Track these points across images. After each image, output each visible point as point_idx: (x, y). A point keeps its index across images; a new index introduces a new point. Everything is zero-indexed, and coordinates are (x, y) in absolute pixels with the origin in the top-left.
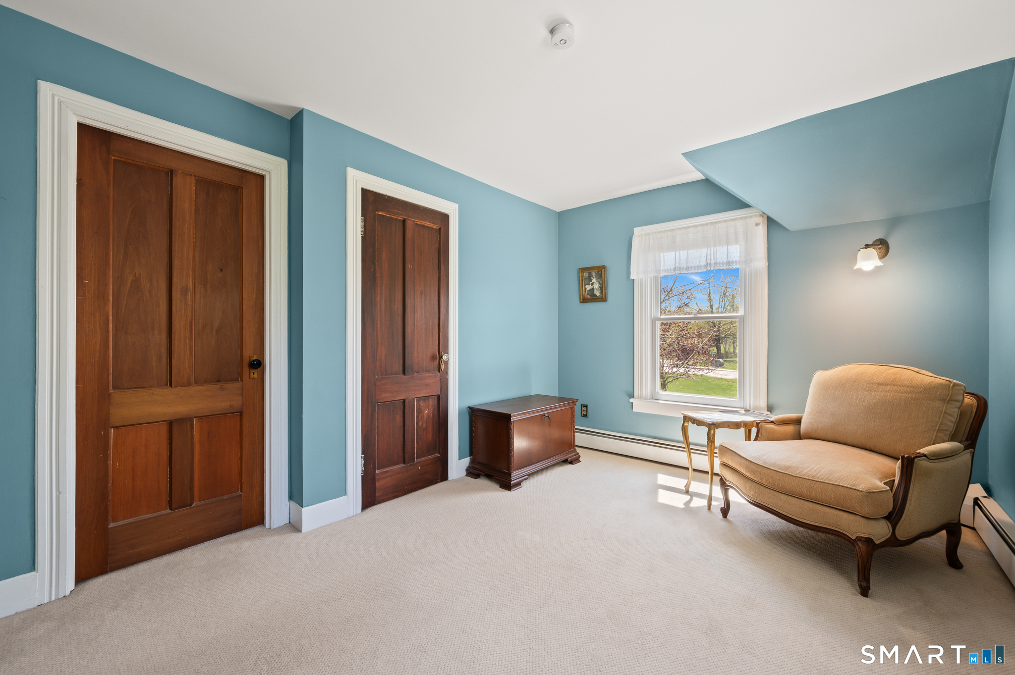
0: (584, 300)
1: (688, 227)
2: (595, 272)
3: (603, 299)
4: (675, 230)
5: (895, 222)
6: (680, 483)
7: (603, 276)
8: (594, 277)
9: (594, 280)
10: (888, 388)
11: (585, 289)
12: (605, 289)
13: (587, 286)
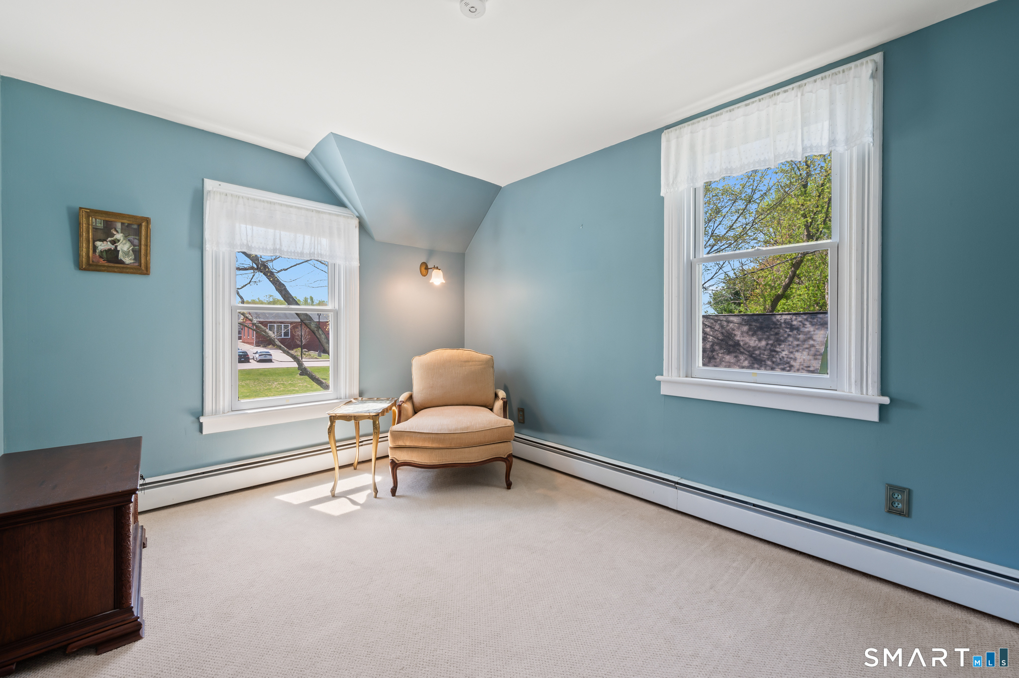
0: (90, 266)
1: (291, 207)
2: (123, 224)
3: (141, 267)
4: (274, 203)
5: (431, 253)
6: (324, 489)
7: (143, 233)
8: (119, 231)
9: (119, 236)
10: (470, 363)
11: (95, 248)
12: (146, 255)
13: (98, 243)
